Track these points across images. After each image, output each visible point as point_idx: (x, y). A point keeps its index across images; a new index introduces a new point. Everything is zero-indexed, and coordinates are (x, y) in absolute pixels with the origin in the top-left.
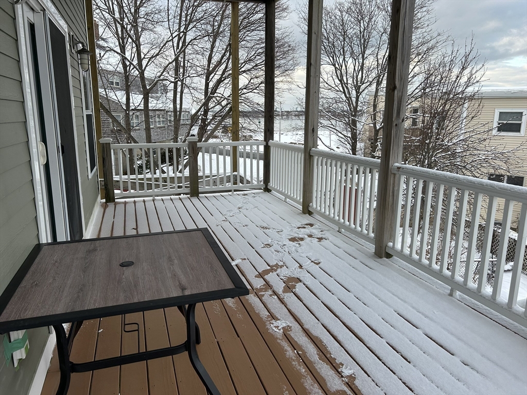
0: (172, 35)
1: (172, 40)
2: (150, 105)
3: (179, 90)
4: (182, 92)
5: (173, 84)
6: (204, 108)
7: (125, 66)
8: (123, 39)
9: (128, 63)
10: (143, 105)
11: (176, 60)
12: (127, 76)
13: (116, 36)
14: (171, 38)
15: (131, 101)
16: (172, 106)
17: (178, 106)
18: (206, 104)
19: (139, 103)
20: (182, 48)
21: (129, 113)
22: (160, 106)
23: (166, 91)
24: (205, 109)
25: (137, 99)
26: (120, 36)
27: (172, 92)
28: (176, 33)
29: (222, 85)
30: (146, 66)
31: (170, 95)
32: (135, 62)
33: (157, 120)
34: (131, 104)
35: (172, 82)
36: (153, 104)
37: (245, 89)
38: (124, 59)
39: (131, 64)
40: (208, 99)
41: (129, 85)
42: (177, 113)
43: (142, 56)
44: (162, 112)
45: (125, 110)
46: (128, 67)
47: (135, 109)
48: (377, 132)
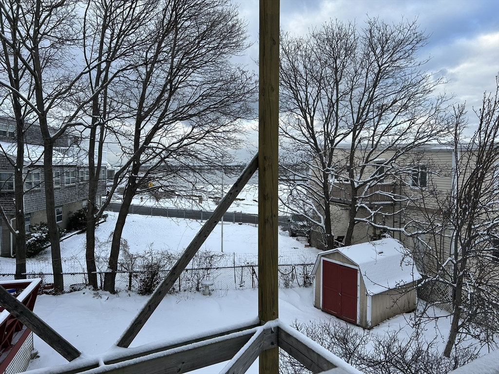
0: (88, 66)
1: (89, 71)
2: (53, 159)
4: (101, 142)
5: (89, 130)
6: (134, 162)
7: (17, 107)
8: (16, 70)
9: (22, 102)
10: (43, 160)
11: (95, 98)
12: (20, 120)
13: (5, 65)
14: (87, 69)
15: (26, 153)
16: (86, 161)
17: (96, 161)
18: (136, 158)
19: (39, 156)
20: (102, 84)
21: (21, 171)
22: (69, 160)
23: (76, 140)
24: (134, 165)
25: (34, 153)
26: (12, 66)
27: (88, 141)
28: (96, 63)
29: (160, 132)
30: (49, 107)
31: (86, 145)
32: (33, 101)
33: (66, 178)
34: (26, 159)
35: (89, 127)
36: (57, 158)
37: (188, 138)
38: (16, 96)
39: (27, 103)
40: (138, 150)
41: (23, 133)
42: (94, 170)
43: (44, 96)
44: (72, 170)
45: (16, 168)
46: (24, 108)
47: (32, 165)
48: (355, 190)
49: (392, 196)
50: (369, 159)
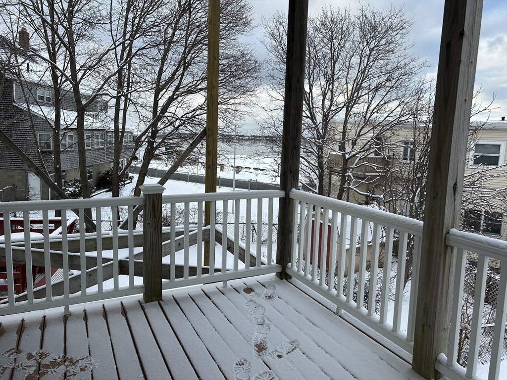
0: (114, 43)
1: (115, 48)
2: (85, 123)
3: (122, 106)
4: (125, 110)
5: (114, 100)
6: (152, 128)
7: (55, 77)
8: (54, 45)
9: (59, 74)
10: (76, 124)
11: (120, 71)
12: (57, 88)
13: (44, 40)
14: (113, 46)
15: (62, 118)
16: (112, 126)
17: (120, 126)
18: (154, 125)
19: (73, 121)
20: (127, 59)
21: (58, 133)
22: (97, 125)
23: (105, 107)
24: (152, 131)
25: (69, 117)
26: (50, 40)
27: (114, 110)
28: (121, 40)
29: (175, 103)
30: (82, 78)
31: (111, 112)
32: (68, 73)
33: (95, 141)
34: (62, 123)
35: (114, 97)
36: (88, 122)
37: (201, 109)
38: (54, 68)
39: (63, 74)
40: (157, 118)
41: (60, 100)
42: (119, 134)
43: (78, 67)
44: (100, 133)
45: (54, 130)
46: (60, 78)
47: (67, 128)
48: (346, 161)
49: (375, 167)
50: (361, 134)
